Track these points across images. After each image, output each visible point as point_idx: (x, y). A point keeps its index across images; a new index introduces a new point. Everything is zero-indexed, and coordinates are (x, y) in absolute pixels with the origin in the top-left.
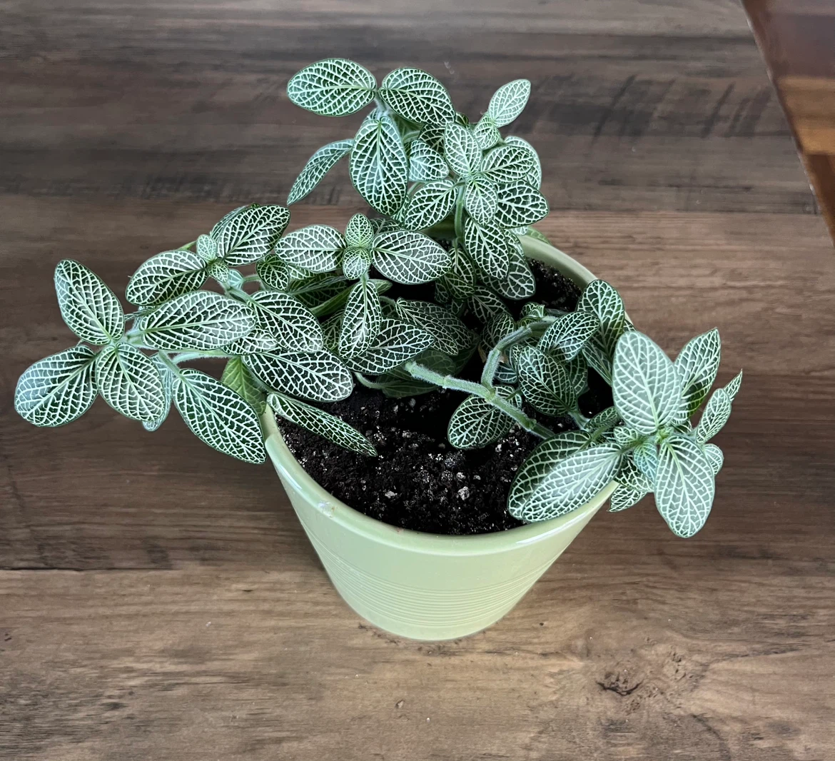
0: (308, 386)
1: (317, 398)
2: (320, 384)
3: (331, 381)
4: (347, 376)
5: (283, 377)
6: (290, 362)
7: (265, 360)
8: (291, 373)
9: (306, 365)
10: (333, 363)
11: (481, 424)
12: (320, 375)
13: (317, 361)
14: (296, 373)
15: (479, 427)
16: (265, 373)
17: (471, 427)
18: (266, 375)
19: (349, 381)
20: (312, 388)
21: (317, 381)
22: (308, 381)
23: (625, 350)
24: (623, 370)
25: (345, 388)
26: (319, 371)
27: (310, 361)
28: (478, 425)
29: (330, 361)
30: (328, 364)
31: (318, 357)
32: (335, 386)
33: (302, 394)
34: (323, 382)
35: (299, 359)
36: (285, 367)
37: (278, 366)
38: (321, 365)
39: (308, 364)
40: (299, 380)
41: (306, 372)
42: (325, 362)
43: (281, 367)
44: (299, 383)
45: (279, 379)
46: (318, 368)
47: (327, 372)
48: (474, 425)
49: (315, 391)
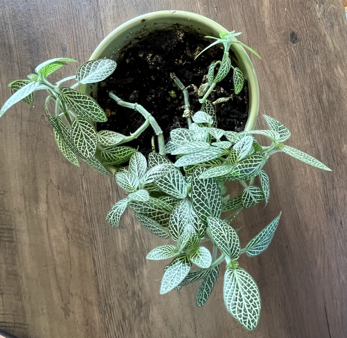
0: (212, 186)
5: (216, 199)
6: (209, 202)
7: (215, 213)
8: (212, 197)
9: (205, 193)
10: (195, 183)
12: (204, 185)
13: (200, 190)
14: (211, 195)
16: (219, 208)
20: (211, 183)
21: (208, 183)
22: (211, 187)
26: (203, 186)
27: (203, 193)
29: (196, 185)
30: (198, 185)
31: (198, 191)
35: (205, 199)
36: (212, 202)
37: (213, 205)
38: (200, 187)
40: (212, 191)
41: (208, 191)
42: (198, 187)
43: (213, 203)
44: (214, 190)
45: (217, 200)
46: (202, 188)
49: (212, 181)
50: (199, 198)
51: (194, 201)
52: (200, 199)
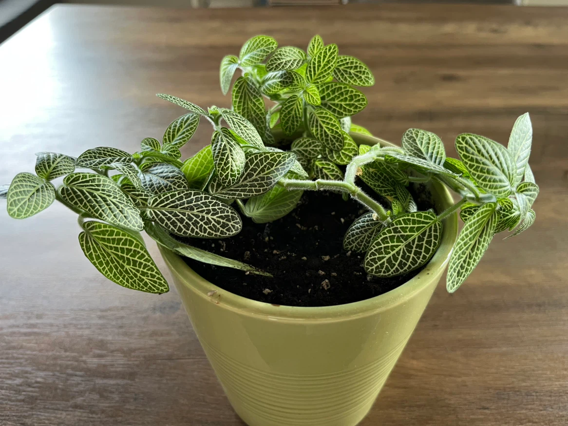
0: (207, 227)
1: (216, 235)
2: (216, 224)
3: (224, 221)
4: (236, 216)
5: (184, 224)
6: (187, 212)
7: (167, 213)
8: (190, 219)
9: (202, 212)
11: (366, 238)
12: (215, 217)
13: (211, 208)
14: (195, 218)
15: (365, 240)
16: (169, 223)
17: (359, 240)
18: (169, 224)
19: (238, 220)
20: (210, 228)
21: (213, 222)
22: (206, 223)
23: (464, 149)
24: (472, 163)
25: (236, 225)
26: (213, 215)
27: (205, 208)
28: (364, 239)
29: (221, 207)
30: (219, 209)
31: (211, 205)
32: (228, 225)
33: (203, 234)
34: (218, 222)
35: (195, 208)
36: (185, 216)
37: (179, 216)
38: (214, 210)
39: (204, 211)
40: (199, 223)
41: (203, 217)
42: (216, 207)
43: (181, 216)
44: (199, 225)
45: (181, 226)
46: (212, 212)
47: (220, 215)
48: (361, 238)
49: (213, 230)
50: (201, 202)
51: (201, 195)
52: (199, 203)
